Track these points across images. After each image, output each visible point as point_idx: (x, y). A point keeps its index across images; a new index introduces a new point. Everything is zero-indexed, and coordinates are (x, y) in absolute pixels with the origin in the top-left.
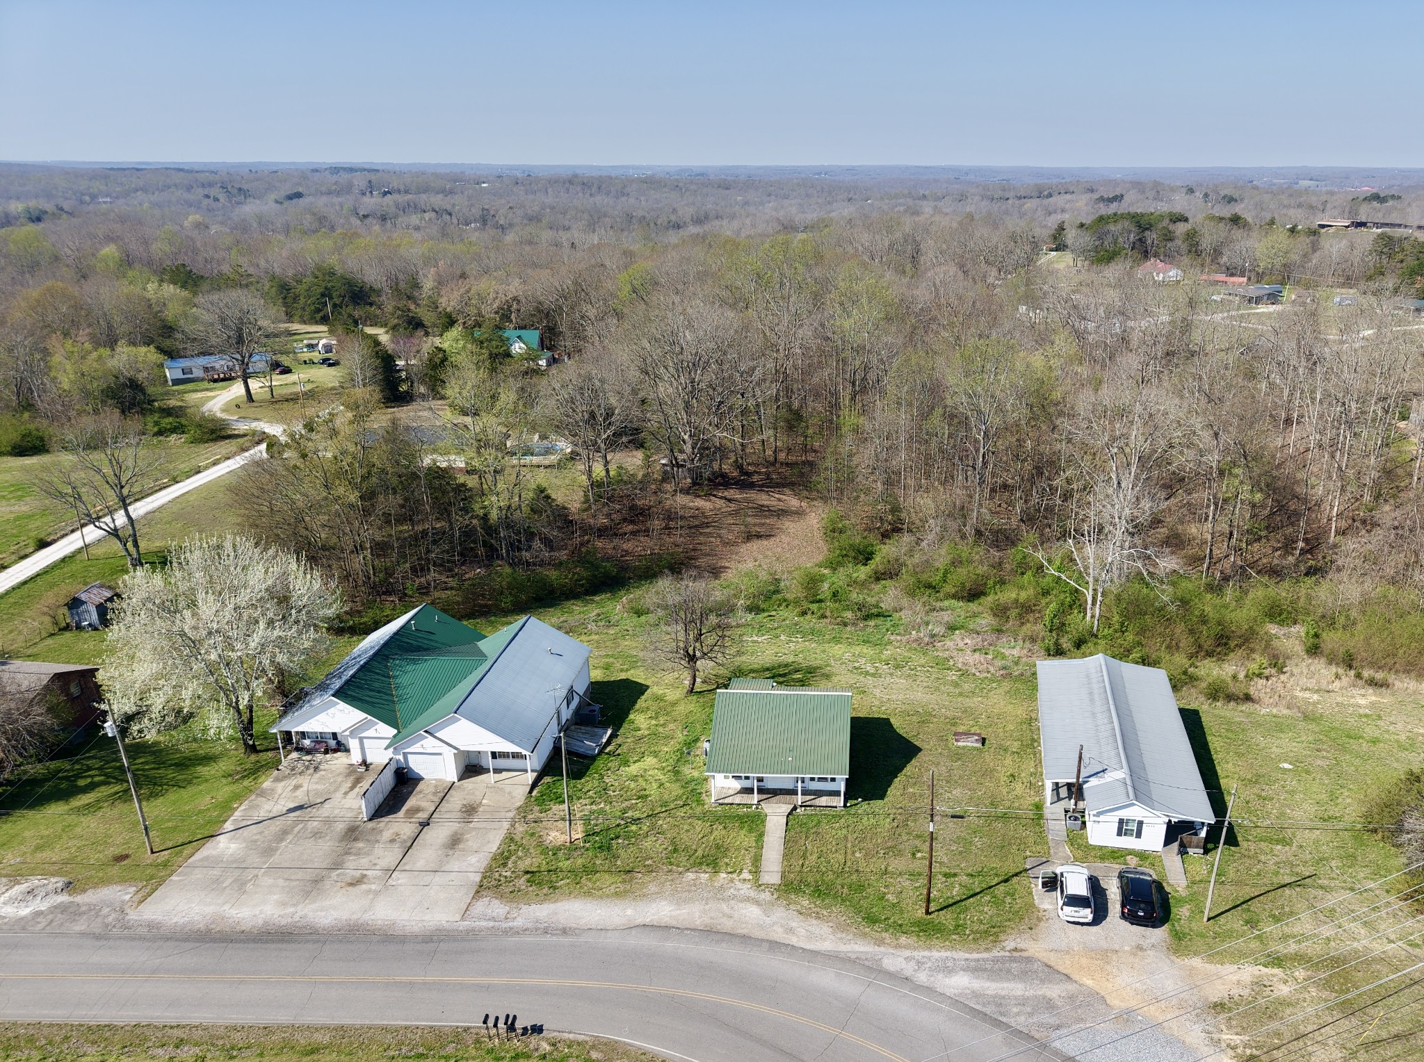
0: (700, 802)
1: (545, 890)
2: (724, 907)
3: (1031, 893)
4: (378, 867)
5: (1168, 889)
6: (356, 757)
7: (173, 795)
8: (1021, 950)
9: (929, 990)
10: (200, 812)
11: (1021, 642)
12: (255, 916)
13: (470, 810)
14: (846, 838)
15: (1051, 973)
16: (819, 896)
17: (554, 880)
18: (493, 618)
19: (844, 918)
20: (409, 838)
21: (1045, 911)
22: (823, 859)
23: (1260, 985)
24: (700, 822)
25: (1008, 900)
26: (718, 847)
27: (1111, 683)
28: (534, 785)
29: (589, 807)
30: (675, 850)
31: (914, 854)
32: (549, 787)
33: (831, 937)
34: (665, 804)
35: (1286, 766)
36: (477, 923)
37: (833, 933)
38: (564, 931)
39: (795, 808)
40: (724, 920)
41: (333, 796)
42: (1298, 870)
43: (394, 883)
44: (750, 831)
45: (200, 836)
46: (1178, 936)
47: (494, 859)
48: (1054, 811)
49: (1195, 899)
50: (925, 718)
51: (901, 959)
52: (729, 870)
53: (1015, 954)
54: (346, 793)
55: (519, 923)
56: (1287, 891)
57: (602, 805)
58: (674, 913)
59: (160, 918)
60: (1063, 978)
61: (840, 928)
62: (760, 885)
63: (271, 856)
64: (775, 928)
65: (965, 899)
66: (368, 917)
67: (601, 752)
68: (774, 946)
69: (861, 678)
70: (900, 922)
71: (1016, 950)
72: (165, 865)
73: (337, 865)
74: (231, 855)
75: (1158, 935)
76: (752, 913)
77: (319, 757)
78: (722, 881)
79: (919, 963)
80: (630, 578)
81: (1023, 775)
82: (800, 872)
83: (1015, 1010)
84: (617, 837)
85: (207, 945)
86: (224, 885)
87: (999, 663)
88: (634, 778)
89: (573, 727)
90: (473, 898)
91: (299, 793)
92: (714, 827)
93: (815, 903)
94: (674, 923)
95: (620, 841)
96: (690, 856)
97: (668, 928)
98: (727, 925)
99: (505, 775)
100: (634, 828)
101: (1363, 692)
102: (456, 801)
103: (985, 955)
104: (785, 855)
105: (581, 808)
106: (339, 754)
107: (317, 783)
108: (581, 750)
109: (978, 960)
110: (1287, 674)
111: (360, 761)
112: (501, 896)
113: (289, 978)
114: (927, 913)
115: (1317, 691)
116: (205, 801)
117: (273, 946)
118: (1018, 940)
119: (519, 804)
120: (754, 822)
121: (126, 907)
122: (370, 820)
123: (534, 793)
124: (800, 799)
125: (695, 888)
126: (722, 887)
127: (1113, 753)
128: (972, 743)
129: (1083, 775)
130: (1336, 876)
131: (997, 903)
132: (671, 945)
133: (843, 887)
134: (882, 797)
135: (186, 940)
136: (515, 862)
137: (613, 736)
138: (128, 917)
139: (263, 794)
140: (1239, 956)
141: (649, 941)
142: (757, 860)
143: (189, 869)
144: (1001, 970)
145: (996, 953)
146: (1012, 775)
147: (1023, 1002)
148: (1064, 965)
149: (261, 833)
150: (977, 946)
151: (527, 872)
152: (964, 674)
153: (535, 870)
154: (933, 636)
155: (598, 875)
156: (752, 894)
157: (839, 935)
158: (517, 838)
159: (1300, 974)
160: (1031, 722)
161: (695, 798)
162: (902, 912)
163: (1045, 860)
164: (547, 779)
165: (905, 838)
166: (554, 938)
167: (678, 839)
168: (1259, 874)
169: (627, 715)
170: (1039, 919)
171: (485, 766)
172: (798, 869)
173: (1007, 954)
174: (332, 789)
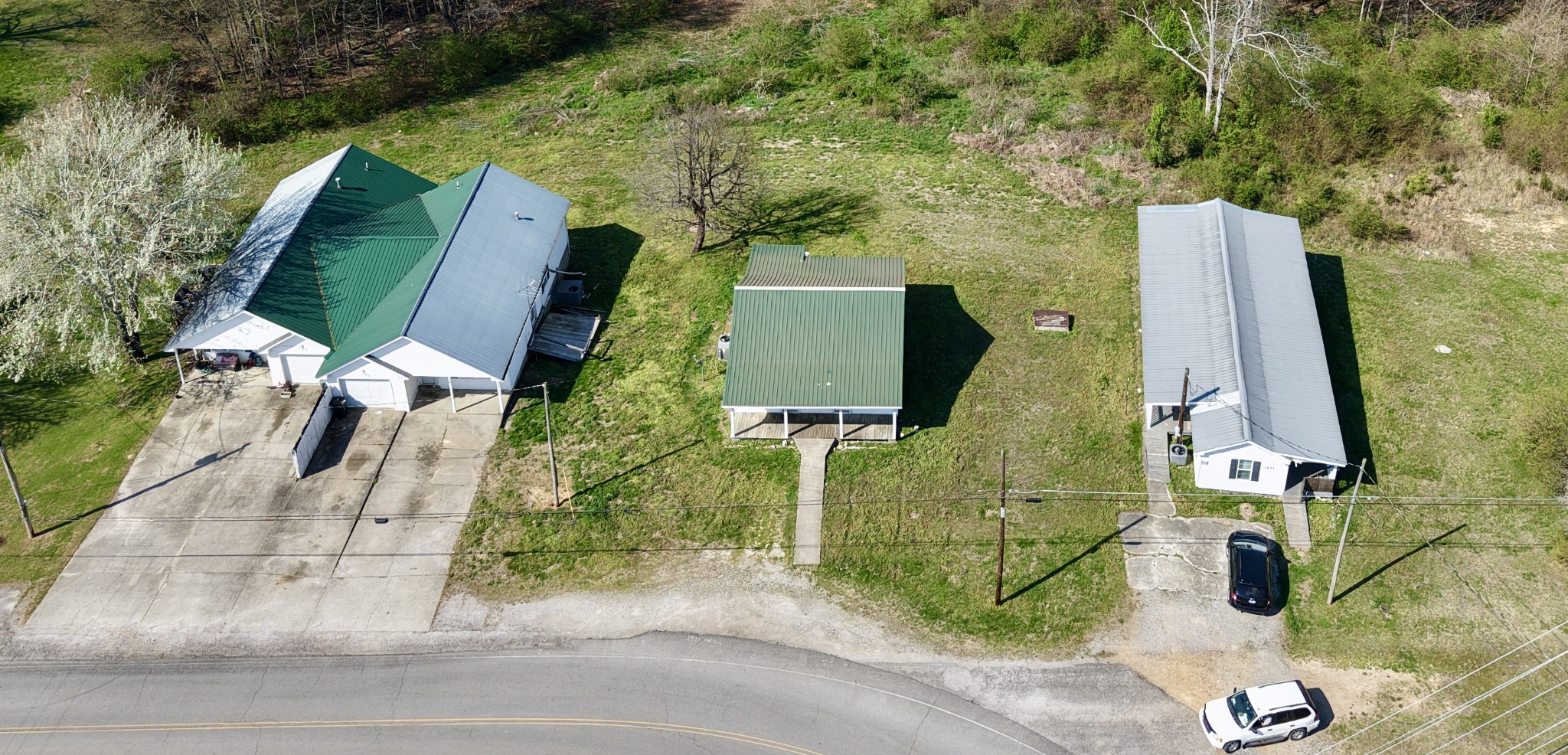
0: (717, 436)
1: (532, 581)
2: (752, 600)
3: (1123, 568)
4: (320, 551)
5: (1288, 555)
6: (277, 378)
7: (45, 437)
8: (1110, 654)
9: (998, 717)
10: (86, 467)
11: (1121, 144)
12: (174, 631)
13: (429, 456)
14: (899, 487)
15: (1146, 688)
16: (867, 581)
17: (541, 564)
18: (431, 107)
19: (898, 613)
20: (355, 503)
21: (1139, 594)
22: (871, 525)
23: (1387, 697)
24: (717, 469)
25: (1096, 578)
26: (742, 509)
27: (1229, 248)
28: (507, 414)
29: (577, 447)
30: (689, 516)
31: (983, 512)
32: (526, 416)
33: (883, 642)
34: (672, 439)
35: (1444, 349)
36: (451, 634)
37: (885, 637)
38: (559, 643)
39: (836, 444)
40: (752, 621)
41: (253, 439)
42: (1444, 518)
43: (342, 575)
44: (781, 481)
45: (90, 508)
46: (1295, 626)
47: (465, 533)
48: (1155, 437)
49: (1319, 570)
50: (998, 282)
51: (966, 673)
52: (757, 544)
53: (1103, 660)
54: (269, 434)
55: (502, 631)
56: (1429, 553)
57: (594, 445)
58: (691, 612)
59: (57, 637)
60: (1157, 693)
61: (894, 629)
62: (795, 567)
63: (185, 535)
64: (814, 631)
65: (1044, 579)
66: (314, 628)
67: (588, 354)
68: (815, 657)
69: (917, 213)
70: (965, 617)
71: (1103, 654)
72: (52, 553)
73: (269, 550)
74: (134, 536)
75: (1273, 625)
76: (785, 608)
77: (229, 374)
78: (748, 561)
79: (988, 677)
80: (610, 29)
81: (1119, 377)
82: (844, 545)
83: (1100, 743)
84: (616, 496)
85: (122, 678)
86: (131, 584)
87: (1093, 183)
88: (632, 398)
89: (550, 317)
90: (443, 594)
91: (210, 434)
92: (736, 476)
93: (861, 592)
94: (691, 627)
95: (620, 501)
96: (708, 524)
97: (685, 634)
98: (755, 628)
99: (469, 399)
100: (635, 480)
101: (1548, 211)
102: (411, 441)
103: (1066, 663)
104: (824, 519)
105: (570, 446)
106: (254, 369)
107: (230, 418)
108: (563, 354)
109: (1058, 671)
110: (1457, 185)
111: (283, 382)
112: (477, 591)
113: (227, 726)
114: (999, 602)
115: (1493, 213)
116: (90, 449)
117: (201, 677)
118: (1106, 639)
119: (490, 444)
120: (784, 465)
121: (11, 621)
122: (304, 476)
123: (507, 427)
124: (841, 429)
125: (713, 574)
126: (747, 570)
127: (1227, 363)
128: (1055, 326)
129: (1189, 398)
130: (1489, 527)
131: (1082, 584)
132: (692, 662)
133: (896, 566)
134: (942, 421)
135: (93, 671)
136: (491, 539)
137: (603, 326)
138: (16, 638)
139: (162, 437)
140: (1365, 657)
141: (661, 656)
142: (790, 528)
143: (82, 560)
144: (1084, 686)
145: (1079, 660)
146: (1106, 379)
147: (1109, 730)
148: (1158, 674)
149: (167, 500)
150: (1057, 650)
151: (507, 554)
152: (1050, 202)
153: (516, 549)
154: (1009, 134)
155: (595, 555)
156: (785, 580)
157: (892, 640)
158: (491, 500)
159: (1435, 680)
160: (1131, 282)
161: (709, 430)
162: (967, 602)
163: (1141, 515)
164: (523, 403)
165: (972, 486)
166: (547, 655)
167: (690, 498)
168: (1397, 527)
169: (617, 287)
170: (1132, 607)
171: (443, 386)
172: (840, 540)
173: (1093, 660)
174: (251, 427)
